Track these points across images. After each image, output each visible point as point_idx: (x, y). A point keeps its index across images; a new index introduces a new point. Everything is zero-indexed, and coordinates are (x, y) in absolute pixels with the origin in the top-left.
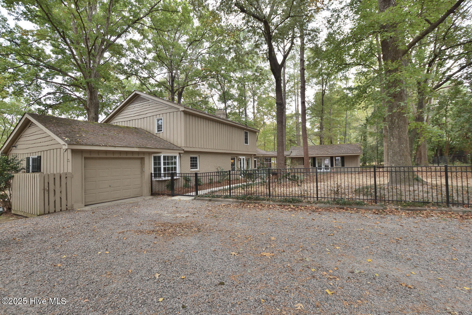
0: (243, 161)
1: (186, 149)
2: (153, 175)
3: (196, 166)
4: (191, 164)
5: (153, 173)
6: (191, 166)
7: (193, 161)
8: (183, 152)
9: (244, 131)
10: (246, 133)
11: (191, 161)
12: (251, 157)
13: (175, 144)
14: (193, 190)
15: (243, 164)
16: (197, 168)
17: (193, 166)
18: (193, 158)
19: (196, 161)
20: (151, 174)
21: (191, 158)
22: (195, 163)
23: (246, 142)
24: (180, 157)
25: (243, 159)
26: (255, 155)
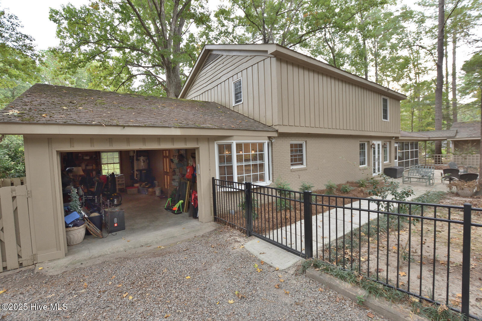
0: (379, 148)
1: (282, 130)
2: (218, 183)
3: (301, 160)
4: (291, 156)
5: (217, 177)
6: (292, 159)
7: (296, 151)
8: (275, 134)
9: (383, 97)
10: (385, 101)
11: (292, 151)
12: (390, 142)
13: (263, 121)
14: (298, 216)
15: (379, 153)
16: (302, 164)
17: (295, 160)
18: (296, 145)
19: (301, 151)
20: (214, 180)
21: (292, 146)
22: (299, 155)
23: (385, 117)
24: (270, 144)
25: (379, 145)
26: (397, 138)
